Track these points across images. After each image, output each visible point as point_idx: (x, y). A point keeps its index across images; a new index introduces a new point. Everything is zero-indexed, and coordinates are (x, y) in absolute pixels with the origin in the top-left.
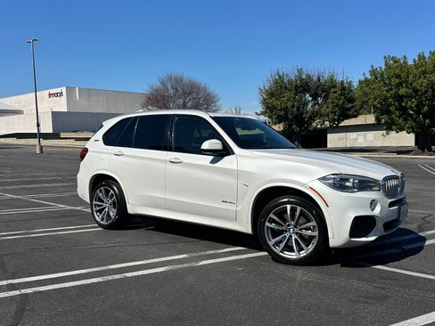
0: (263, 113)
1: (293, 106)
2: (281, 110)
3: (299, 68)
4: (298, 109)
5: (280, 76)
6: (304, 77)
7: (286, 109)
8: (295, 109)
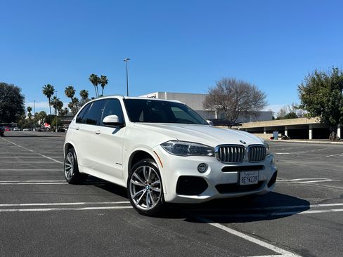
0: (302, 107)
1: (329, 101)
2: (318, 104)
3: (335, 67)
4: (333, 103)
5: (318, 76)
6: (339, 75)
7: (322, 104)
8: (330, 103)
